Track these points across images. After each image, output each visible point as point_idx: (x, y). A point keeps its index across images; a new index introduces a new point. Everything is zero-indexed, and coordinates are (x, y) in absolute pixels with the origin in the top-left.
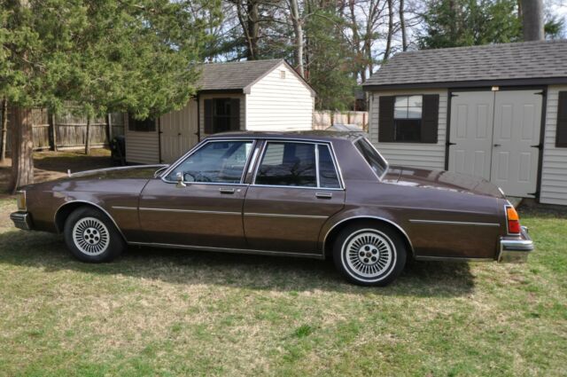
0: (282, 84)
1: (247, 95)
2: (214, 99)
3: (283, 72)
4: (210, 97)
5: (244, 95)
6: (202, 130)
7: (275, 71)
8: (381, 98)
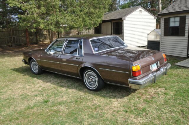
0: (140, 15)
1: (124, 20)
2: (115, 22)
3: (141, 11)
4: (114, 22)
5: (123, 20)
6: (112, 33)
7: (137, 11)
8: (165, 18)
